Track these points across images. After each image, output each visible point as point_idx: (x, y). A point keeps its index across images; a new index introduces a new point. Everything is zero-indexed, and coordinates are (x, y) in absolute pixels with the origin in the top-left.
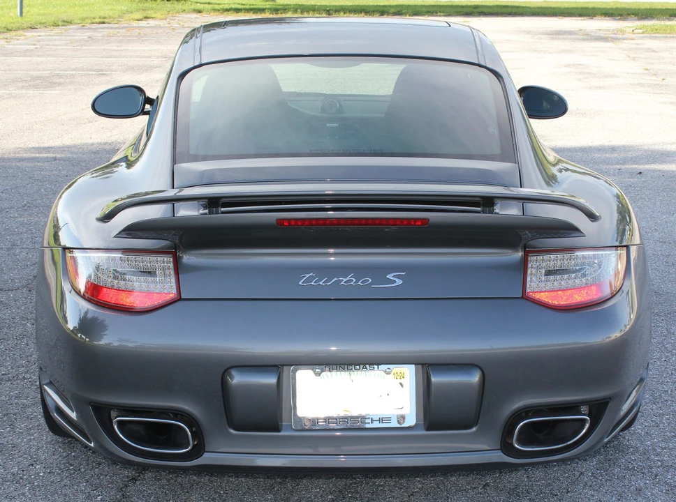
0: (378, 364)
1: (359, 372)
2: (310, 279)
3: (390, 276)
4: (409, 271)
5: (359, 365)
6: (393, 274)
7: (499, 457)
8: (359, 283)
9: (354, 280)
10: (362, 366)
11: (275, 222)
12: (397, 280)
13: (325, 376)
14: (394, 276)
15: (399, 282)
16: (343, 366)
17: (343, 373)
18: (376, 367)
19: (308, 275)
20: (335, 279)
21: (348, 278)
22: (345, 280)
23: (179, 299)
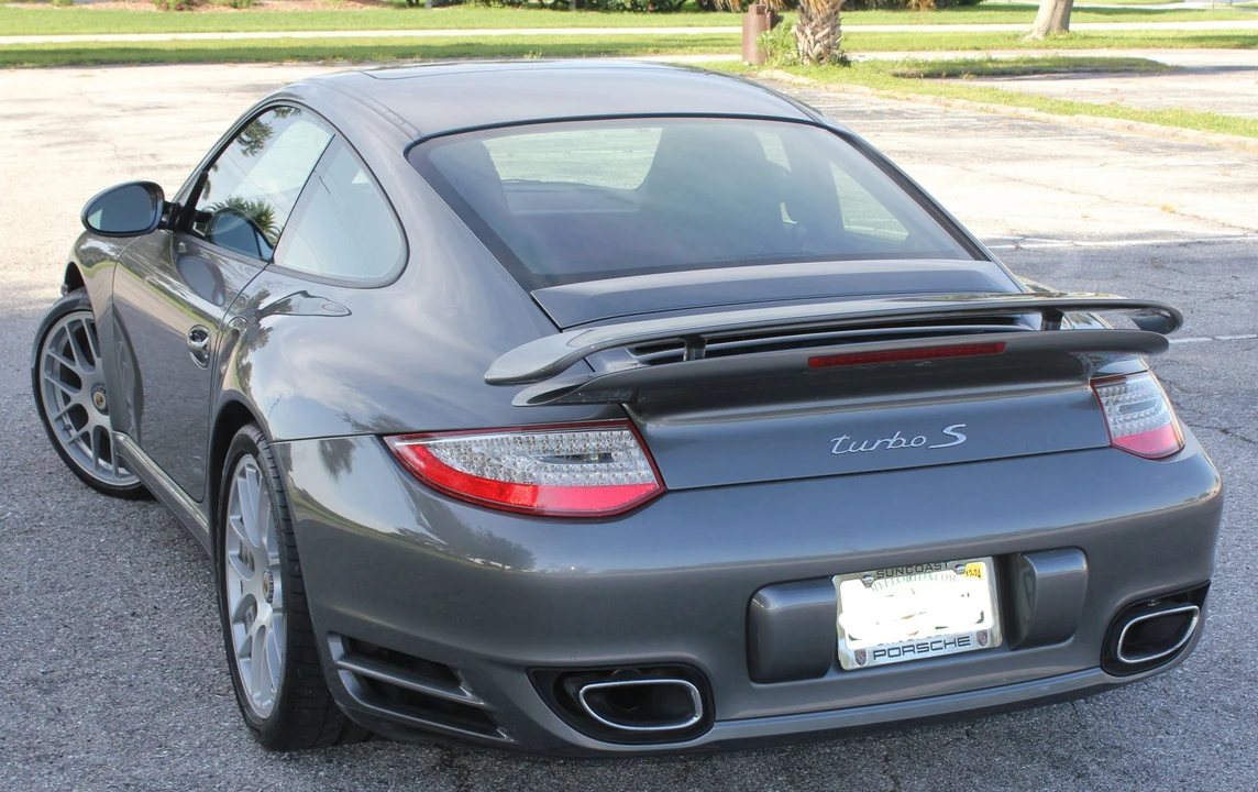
0: (946, 561)
1: (922, 575)
2: (845, 445)
3: (948, 431)
4: (971, 420)
5: (921, 564)
6: (951, 428)
7: (1098, 676)
8: (912, 444)
9: (904, 441)
10: (925, 566)
11: (807, 361)
12: (958, 435)
13: (878, 586)
14: (953, 430)
15: (962, 438)
16: (900, 569)
17: (901, 579)
18: (943, 564)
19: (840, 440)
20: (879, 442)
21: (895, 439)
22: (892, 441)
23: (662, 492)
